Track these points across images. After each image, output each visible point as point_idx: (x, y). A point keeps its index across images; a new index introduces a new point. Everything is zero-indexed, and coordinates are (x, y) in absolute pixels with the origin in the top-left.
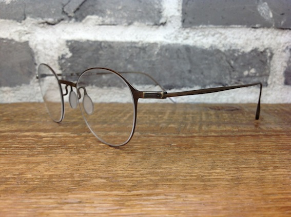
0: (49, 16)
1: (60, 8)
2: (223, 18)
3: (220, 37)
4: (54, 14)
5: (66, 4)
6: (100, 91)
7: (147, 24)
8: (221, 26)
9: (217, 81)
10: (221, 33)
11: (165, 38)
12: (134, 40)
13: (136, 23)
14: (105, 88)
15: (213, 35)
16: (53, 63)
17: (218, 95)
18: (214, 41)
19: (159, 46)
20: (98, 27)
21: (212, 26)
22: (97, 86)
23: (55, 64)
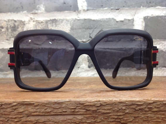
0: (84, 39)
1: (89, 35)
2: (163, 36)
3: (162, 45)
4: (86, 38)
5: (91, 33)
6: (106, 71)
7: (127, 40)
8: (162, 40)
9: (163, 65)
10: (162, 43)
11: (136, 46)
12: (121, 47)
13: (122, 40)
14: (108, 69)
15: (159, 44)
16: (85, 59)
17: (164, 72)
18: (159, 47)
19: (134, 49)
20: (105, 42)
21: (158, 40)
22: (104, 69)
23: (86, 60)
